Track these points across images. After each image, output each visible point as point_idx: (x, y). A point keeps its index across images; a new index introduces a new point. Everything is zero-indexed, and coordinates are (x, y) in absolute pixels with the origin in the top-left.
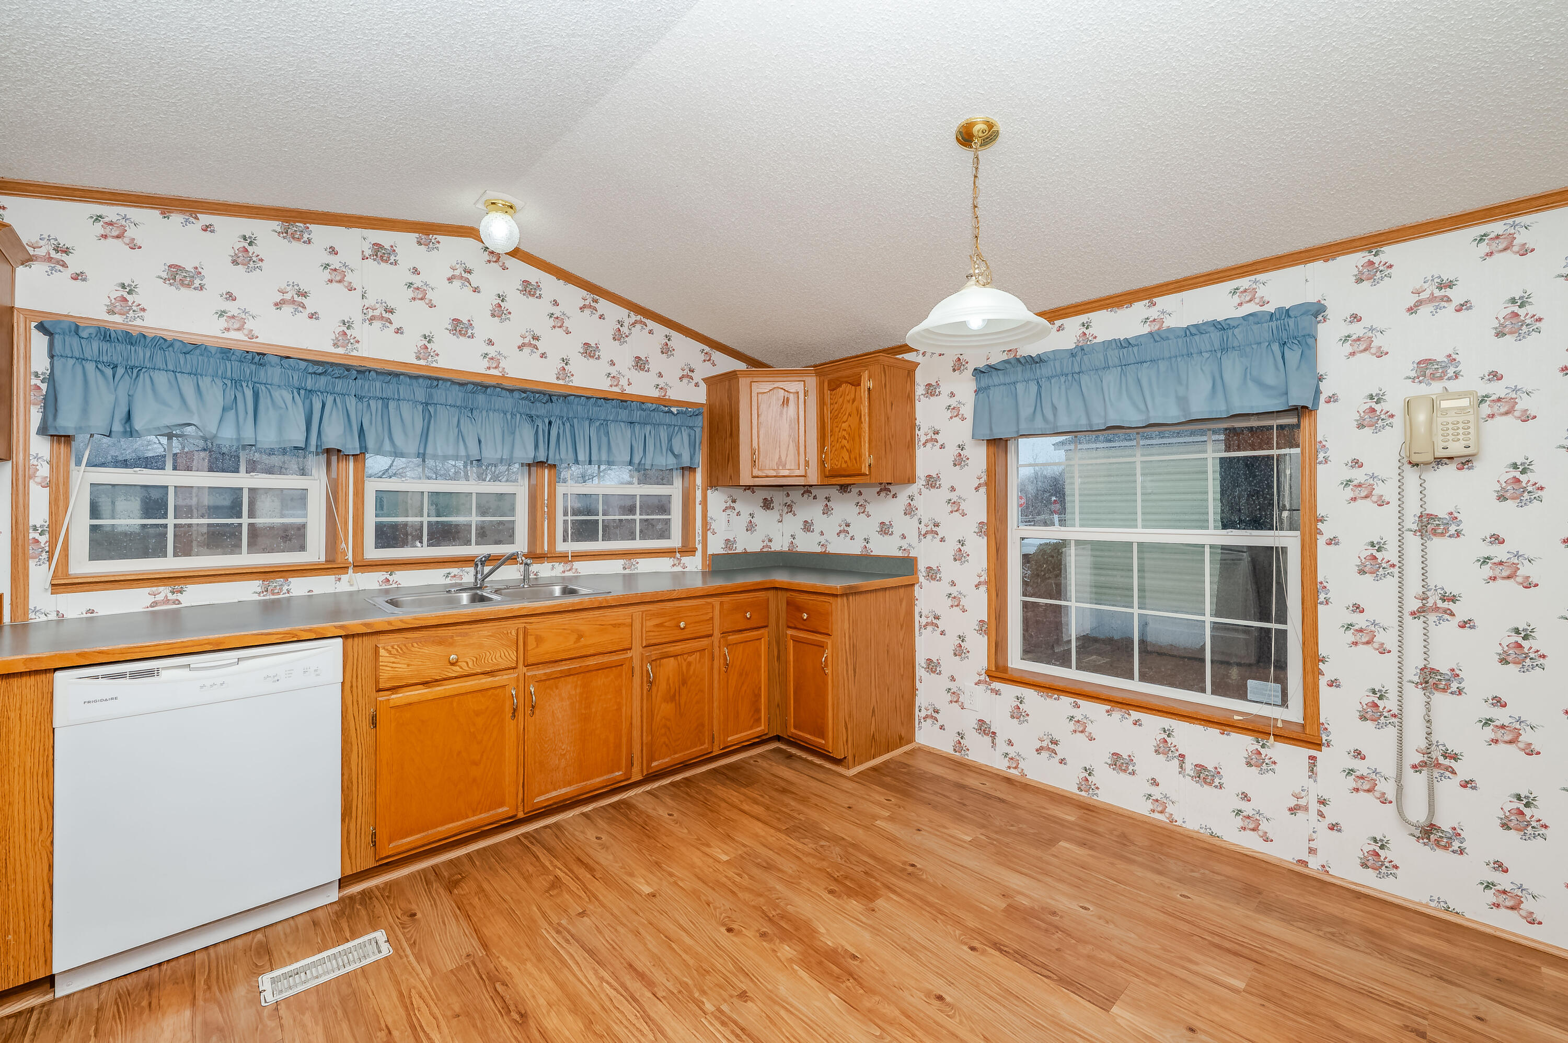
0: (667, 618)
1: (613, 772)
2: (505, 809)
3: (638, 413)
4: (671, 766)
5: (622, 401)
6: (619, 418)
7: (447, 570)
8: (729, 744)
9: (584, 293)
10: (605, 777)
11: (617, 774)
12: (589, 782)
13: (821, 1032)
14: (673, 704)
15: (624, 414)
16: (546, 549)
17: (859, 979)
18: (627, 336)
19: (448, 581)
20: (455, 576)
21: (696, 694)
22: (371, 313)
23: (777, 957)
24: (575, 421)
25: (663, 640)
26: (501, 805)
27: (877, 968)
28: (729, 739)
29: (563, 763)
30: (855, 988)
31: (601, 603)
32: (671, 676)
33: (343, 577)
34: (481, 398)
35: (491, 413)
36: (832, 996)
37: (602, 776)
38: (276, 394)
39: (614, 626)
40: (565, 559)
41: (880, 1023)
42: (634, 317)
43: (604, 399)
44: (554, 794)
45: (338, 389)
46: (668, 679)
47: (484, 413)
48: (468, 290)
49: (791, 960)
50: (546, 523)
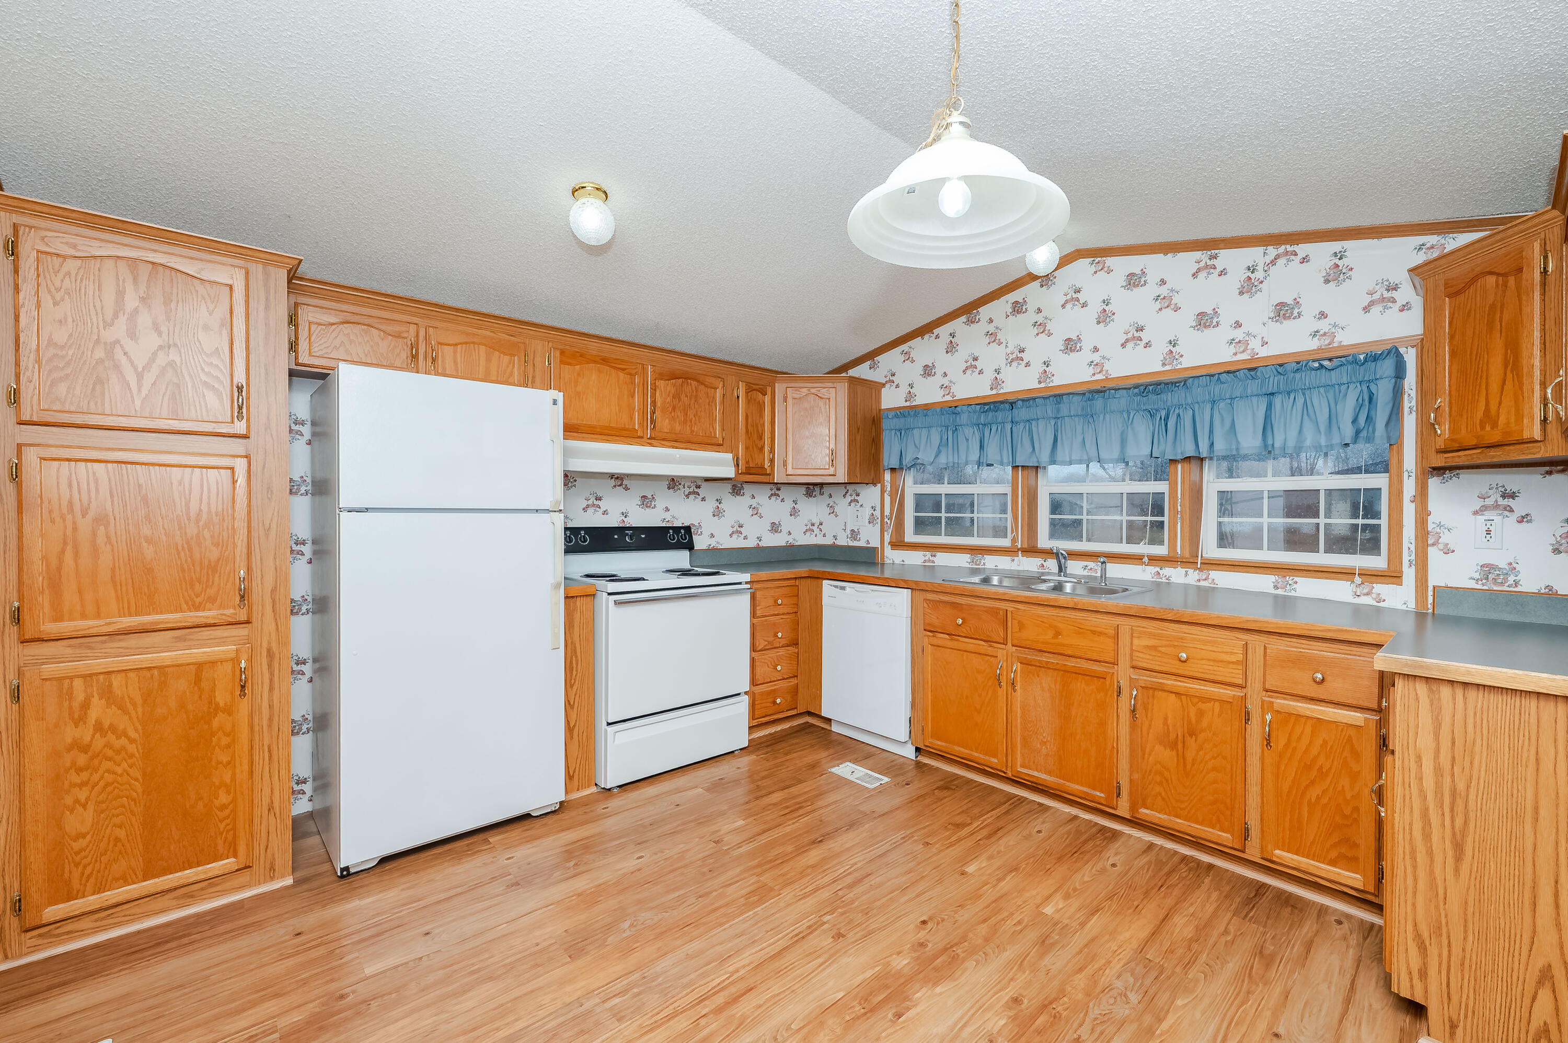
0: (1164, 643)
1: (1094, 789)
2: (996, 761)
3: (1276, 379)
4: (1179, 831)
5: (1250, 370)
6: (1249, 391)
7: (1086, 563)
8: (1275, 859)
9: (1197, 255)
10: (1085, 789)
11: (1098, 794)
12: (1068, 784)
13: (798, 985)
14: (1174, 753)
15: (1253, 387)
16: (1179, 551)
17: (865, 1018)
18: (1262, 282)
19: (1086, 573)
20: (1091, 569)
21: (1214, 758)
22: (1011, 357)
23: (893, 954)
24: (1196, 406)
25: (1157, 668)
26: (995, 756)
27: (884, 1035)
28: (1277, 852)
29: (1044, 751)
30: (853, 1012)
31: (1075, 604)
32: (1170, 716)
33: (1016, 558)
34: (1099, 403)
35: (1107, 416)
36: (841, 994)
37: (1082, 785)
38: (966, 431)
39: (1094, 632)
40: (1193, 566)
41: (805, 1030)
42: (1272, 251)
43: (1227, 373)
44: (1035, 774)
45: (999, 420)
46: (1166, 719)
47: (1101, 417)
48: (1078, 308)
49: (888, 964)
50: (1179, 524)
